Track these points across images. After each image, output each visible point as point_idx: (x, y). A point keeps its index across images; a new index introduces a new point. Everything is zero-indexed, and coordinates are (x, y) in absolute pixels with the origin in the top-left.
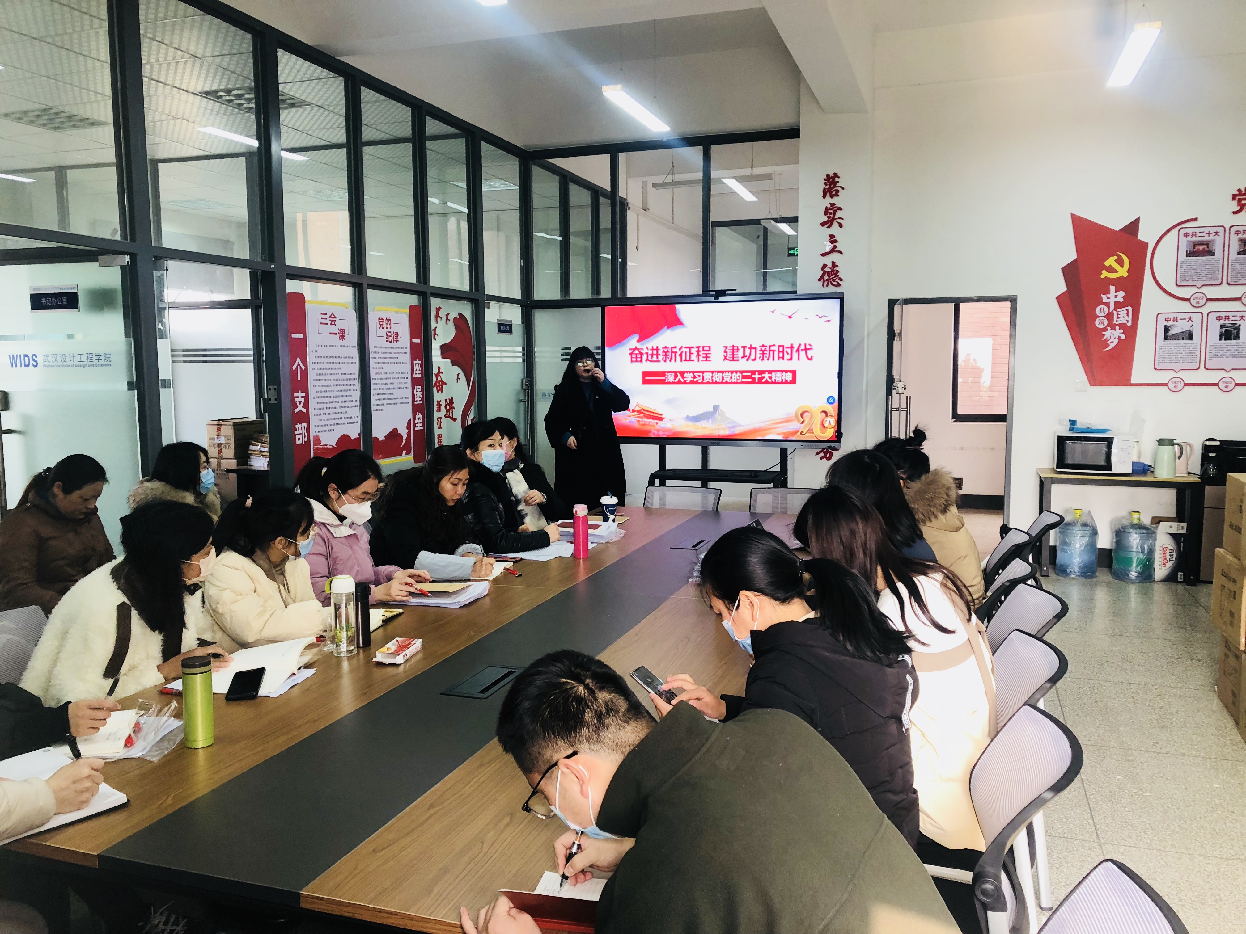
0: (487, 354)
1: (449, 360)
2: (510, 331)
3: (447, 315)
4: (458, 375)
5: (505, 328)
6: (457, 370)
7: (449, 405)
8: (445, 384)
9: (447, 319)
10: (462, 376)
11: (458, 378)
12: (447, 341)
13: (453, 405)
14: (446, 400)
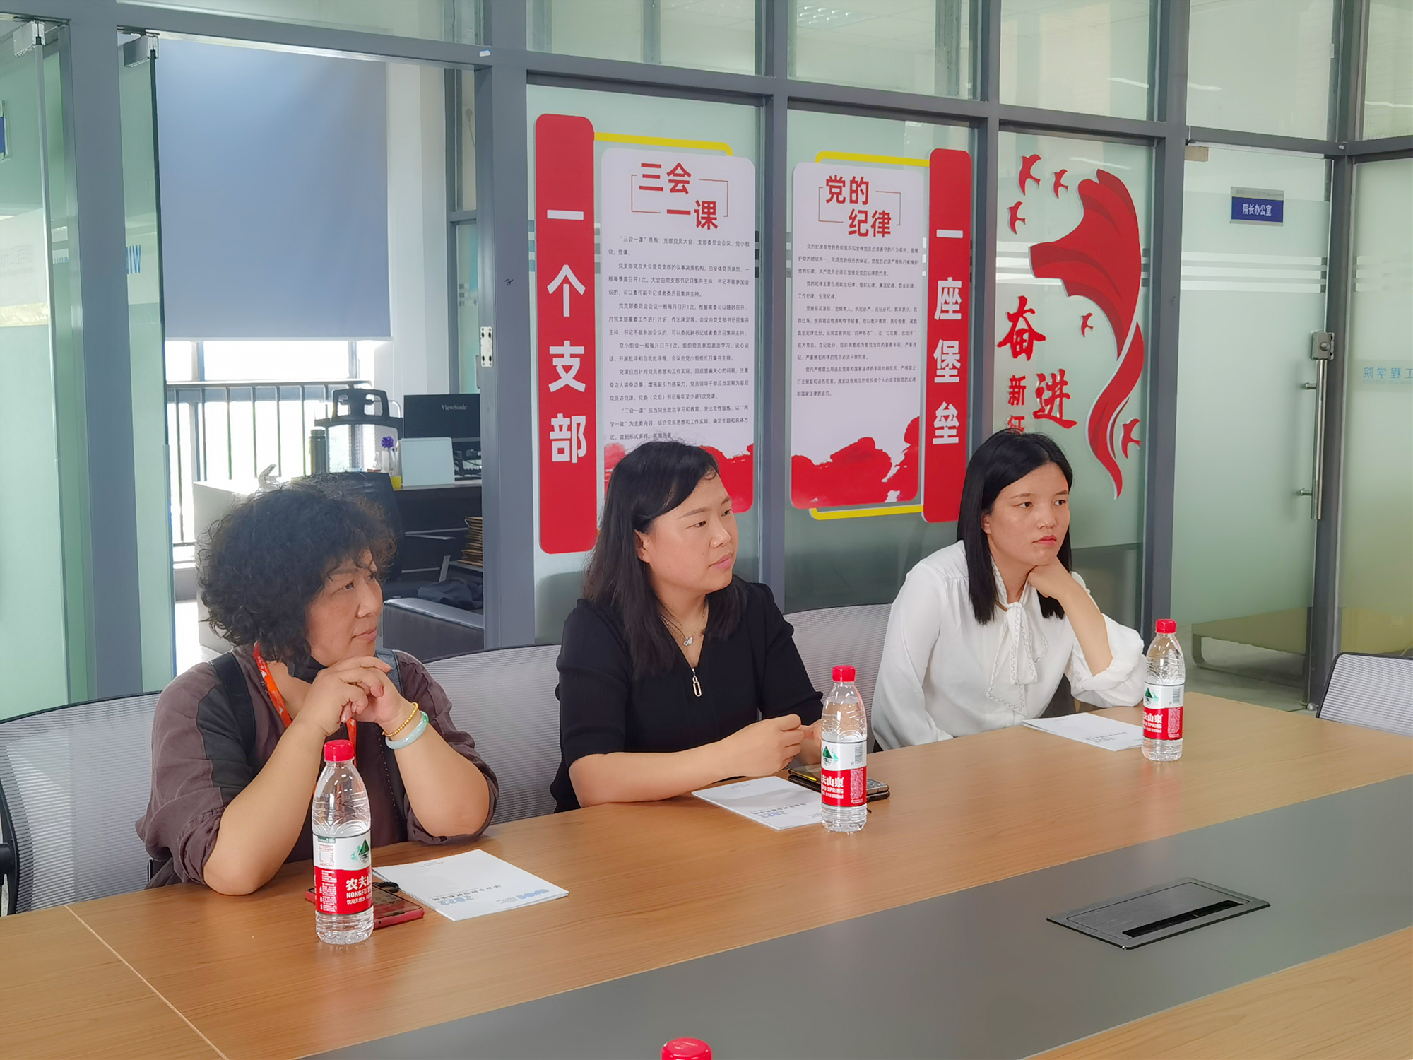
0: (1184, 271)
1: (1057, 282)
2: (1276, 218)
3: (1059, 175)
4: (1086, 318)
5: (1256, 208)
6: (1084, 304)
7: (1049, 388)
8: (1041, 338)
9: (1057, 185)
10: (1100, 320)
11: (1084, 325)
12: (1053, 236)
13: (1065, 389)
14: (1042, 377)
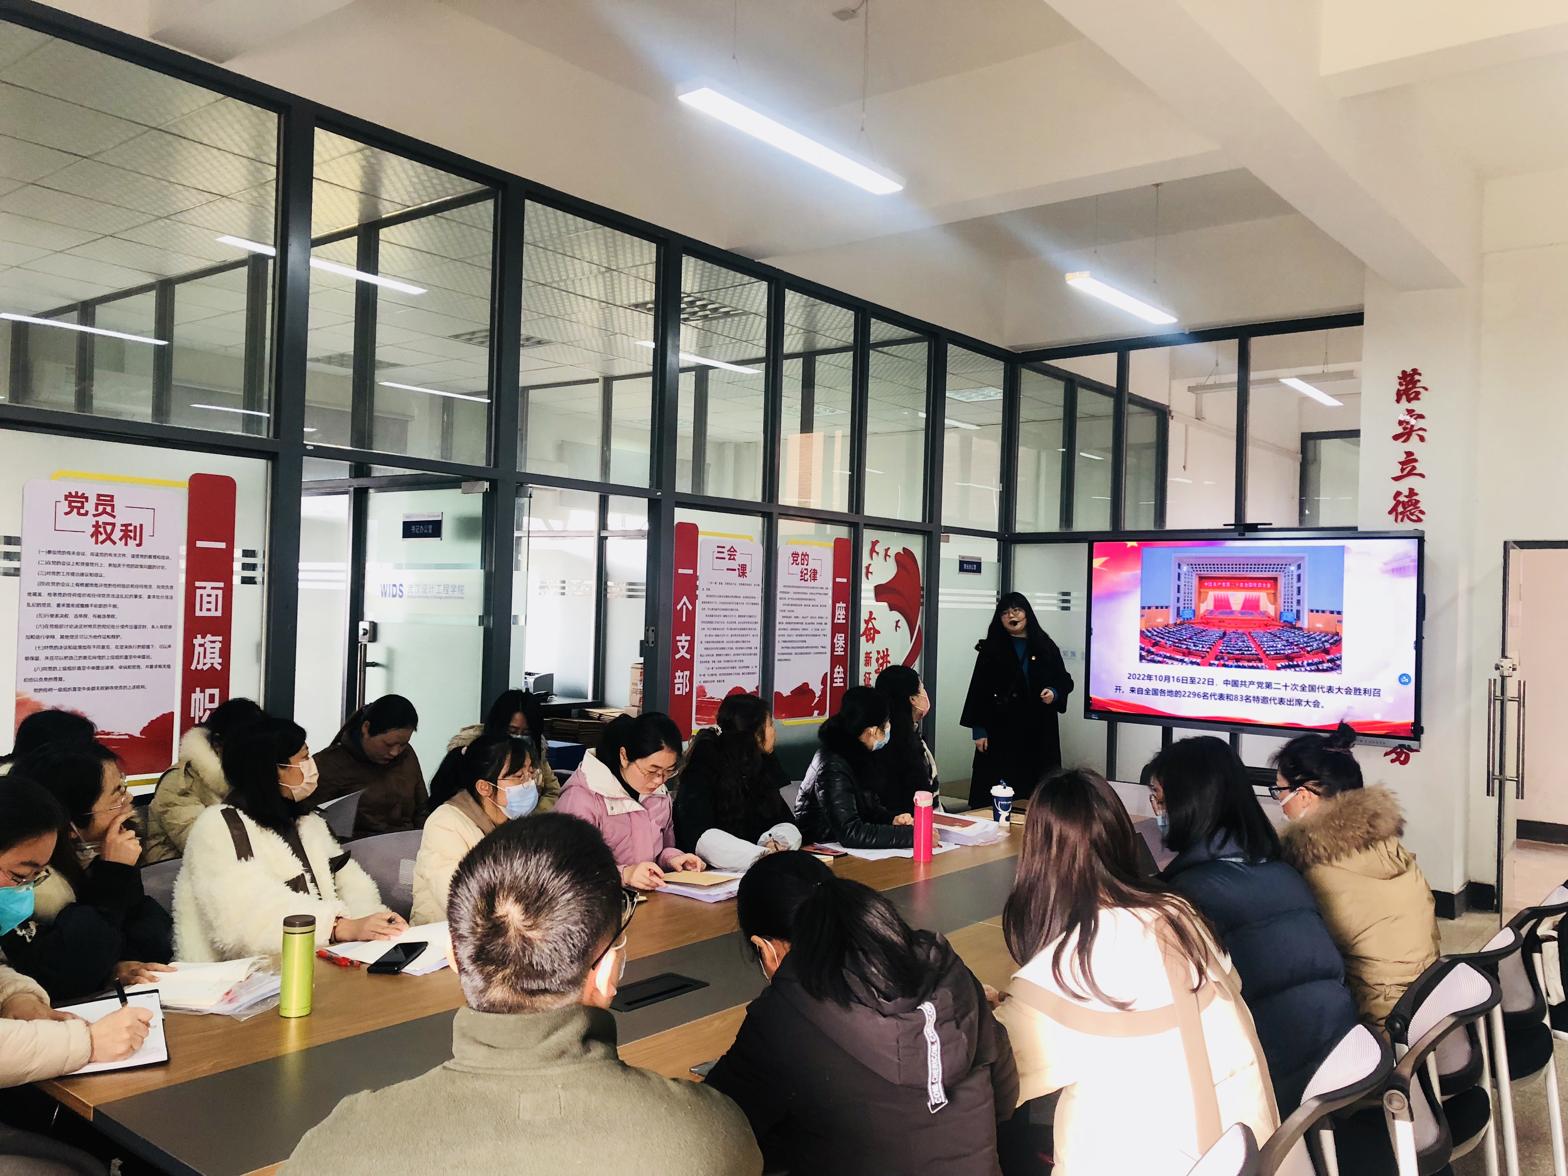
0: (940, 598)
1: (885, 604)
2: (978, 570)
3: (887, 550)
4: (897, 622)
5: (969, 566)
6: (897, 615)
7: (882, 658)
8: (879, 632)
9: (886, 555)
10: (903, 623)
11: (897, 626)
12: (884, 581)
13: (889, 659)
14: (878, 652)
